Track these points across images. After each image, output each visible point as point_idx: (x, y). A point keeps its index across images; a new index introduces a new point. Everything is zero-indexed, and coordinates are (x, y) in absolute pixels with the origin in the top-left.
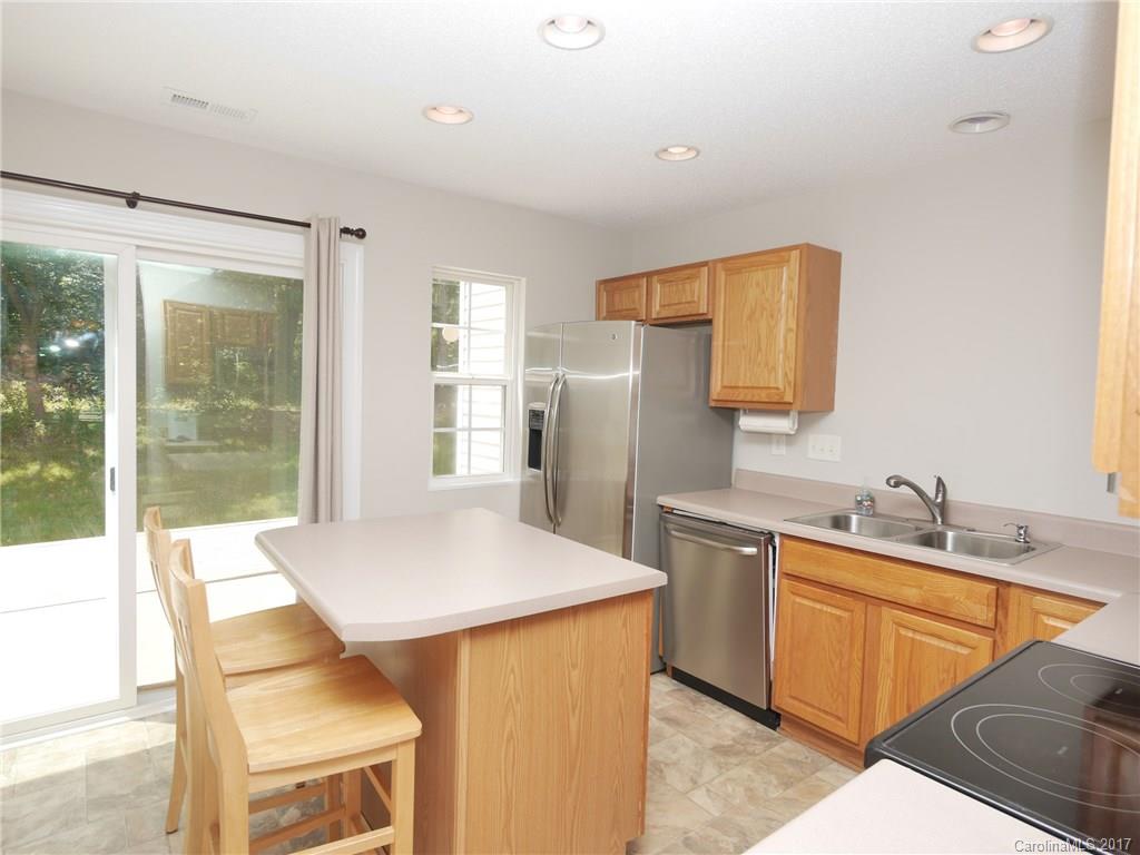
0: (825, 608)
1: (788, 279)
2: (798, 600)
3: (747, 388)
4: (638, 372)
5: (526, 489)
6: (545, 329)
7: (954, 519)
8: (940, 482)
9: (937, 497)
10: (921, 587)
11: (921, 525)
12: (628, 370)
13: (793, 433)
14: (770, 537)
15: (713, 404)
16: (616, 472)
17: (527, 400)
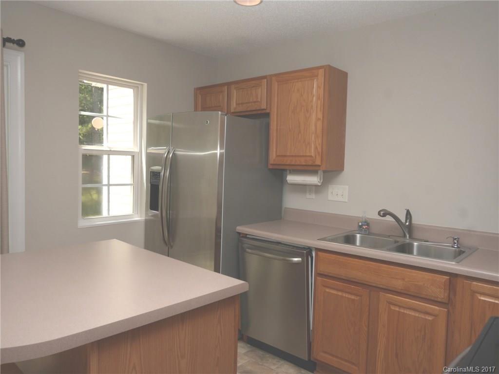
0: (344, 295)
1: (317, 88)
2: (327, 290)
3: (292, 156)
4: (223, 151)
5: (148, 224)
6: (160, 118)
7: (417, 234)
8: (408, 213)
9: (406, 222)
10: (403, 279)
11: (398, 239)
12: (217, 149)
13: (320, 184)
14: (309, 250)
15: (271, 167)
16: (209, 212)
17: (148, 165)
